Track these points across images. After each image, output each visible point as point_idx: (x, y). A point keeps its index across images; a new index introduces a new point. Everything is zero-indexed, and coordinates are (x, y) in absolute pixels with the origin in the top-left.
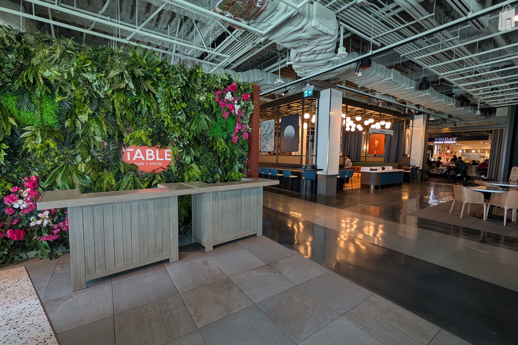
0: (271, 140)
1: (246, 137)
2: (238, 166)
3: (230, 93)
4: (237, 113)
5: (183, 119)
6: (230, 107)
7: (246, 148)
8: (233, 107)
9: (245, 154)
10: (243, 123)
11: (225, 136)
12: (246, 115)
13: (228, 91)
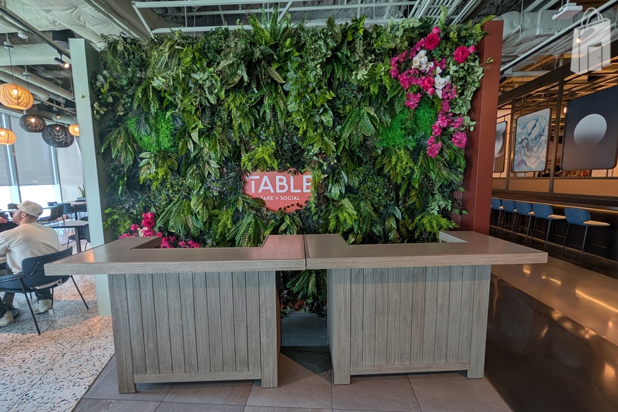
0: (538, 149)
1: (460, 142)
2: (438, 203)
3: (423, 53)
4: (439, 93)
5: (328, 122)
6: (423, 83)
7: (459, 167)
8: (430, 82)
9: (458, 179)
10: (454, 115)
11: (411, 146)
12: (461, 94)
13: (418, 50)
